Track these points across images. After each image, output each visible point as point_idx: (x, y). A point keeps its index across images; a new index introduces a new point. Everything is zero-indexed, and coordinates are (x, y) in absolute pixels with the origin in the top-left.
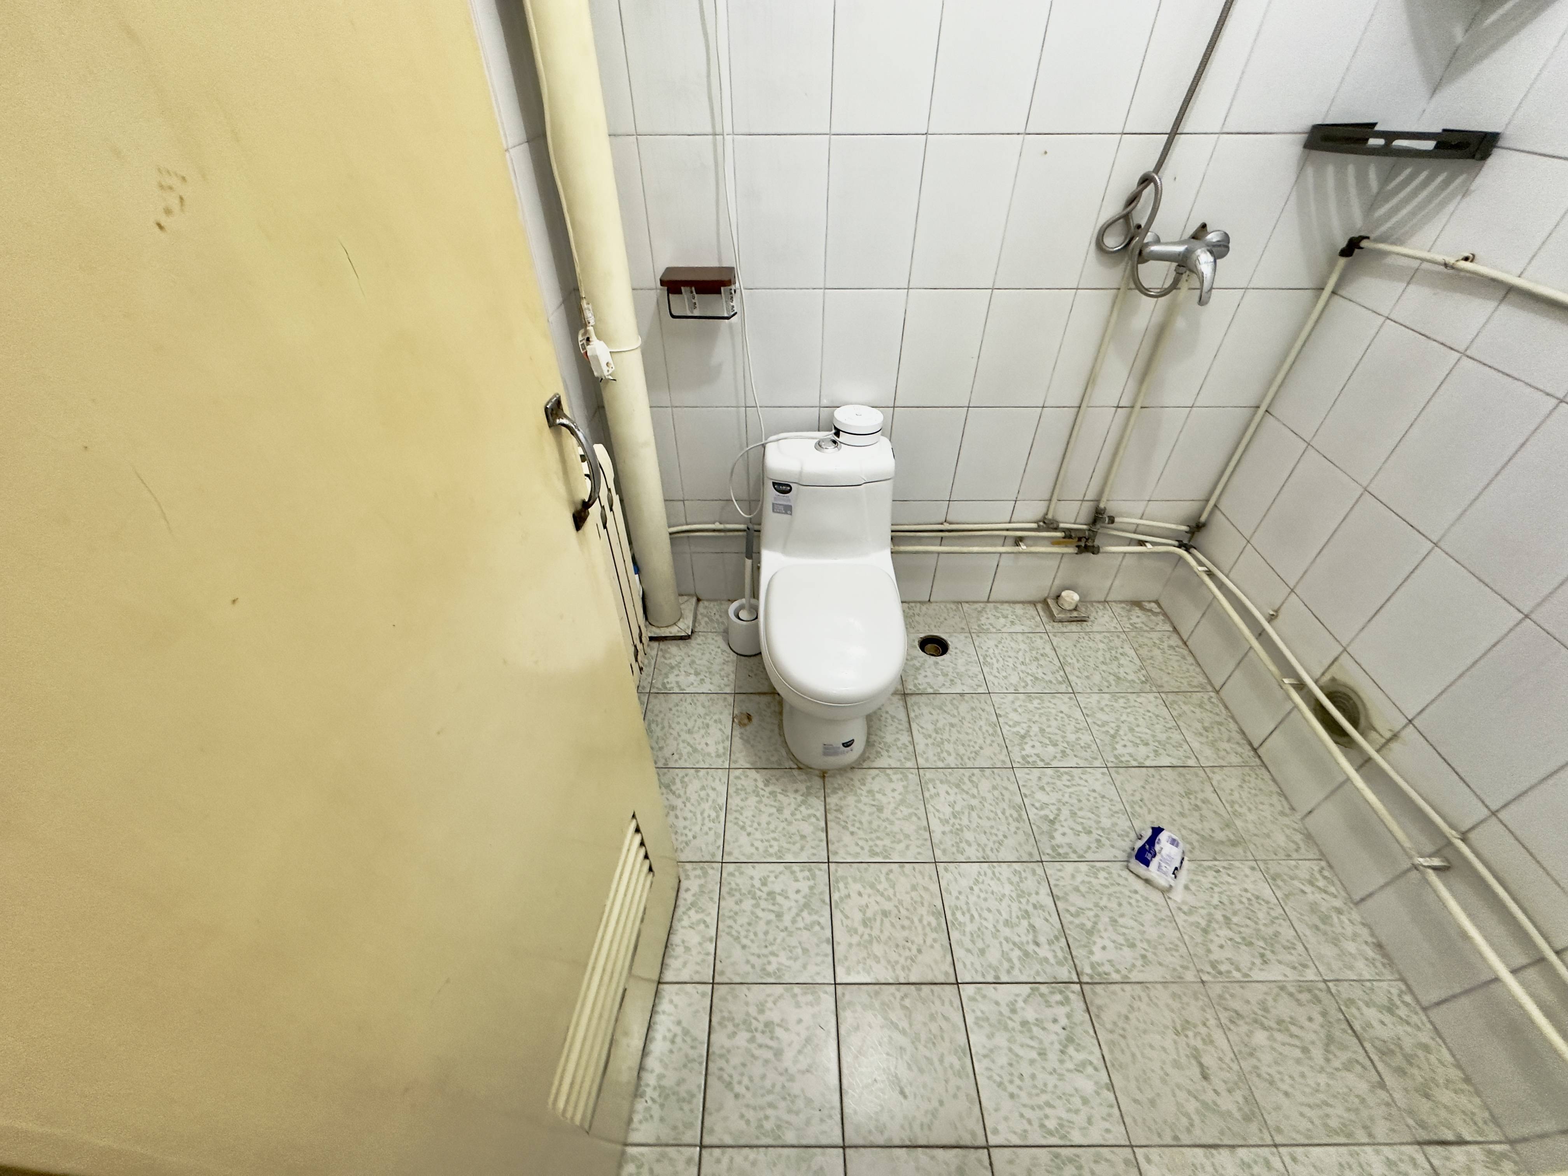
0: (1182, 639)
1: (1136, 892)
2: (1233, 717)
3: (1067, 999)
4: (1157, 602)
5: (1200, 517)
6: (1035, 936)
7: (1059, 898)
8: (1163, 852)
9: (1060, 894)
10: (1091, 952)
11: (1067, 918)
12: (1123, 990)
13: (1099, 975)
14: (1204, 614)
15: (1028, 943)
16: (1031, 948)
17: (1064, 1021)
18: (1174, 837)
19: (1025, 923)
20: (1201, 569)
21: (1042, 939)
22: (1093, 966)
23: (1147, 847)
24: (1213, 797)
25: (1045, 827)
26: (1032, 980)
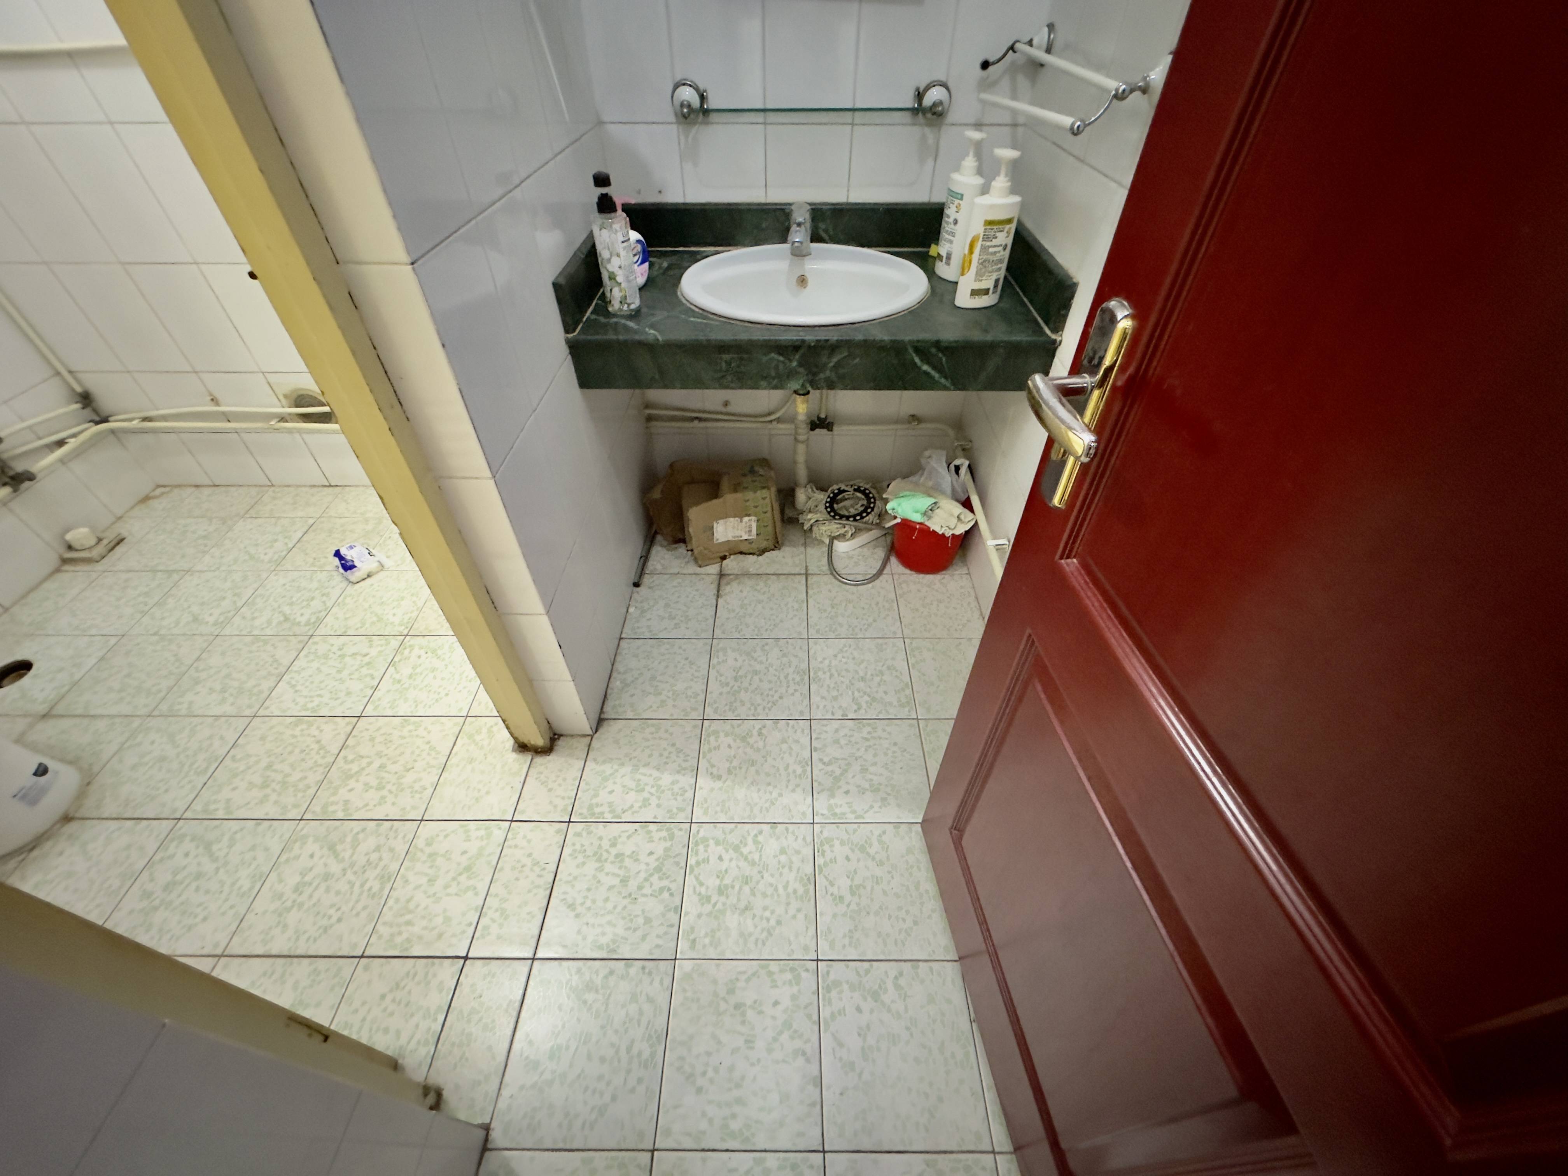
0: (210, 486)
1: (372, 585)
2: (298, 486)
3: (410, 646)
4: (158, 486)
5: (73, 390)
6: (361, 654)
7: (345, 632)
8: (354, 556)
9: (343, 630)
10: (392, 623)
11: (362, 631)
12: (424, 612)
13: (408, 623)
14: (191, 452)
15: (362, 661)
16: (366, 659)
17: (422, 652)
18: (349, 545)
19: (347, 659)
20: (135, 422)
21: (365, 651)
22: (400, 625)
23: (343, 562)
24: (343, 520)
25: (287, 625)
26: (388, 665)
